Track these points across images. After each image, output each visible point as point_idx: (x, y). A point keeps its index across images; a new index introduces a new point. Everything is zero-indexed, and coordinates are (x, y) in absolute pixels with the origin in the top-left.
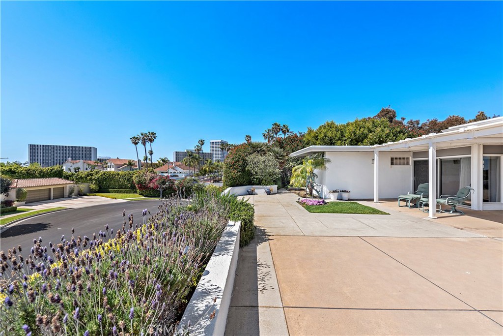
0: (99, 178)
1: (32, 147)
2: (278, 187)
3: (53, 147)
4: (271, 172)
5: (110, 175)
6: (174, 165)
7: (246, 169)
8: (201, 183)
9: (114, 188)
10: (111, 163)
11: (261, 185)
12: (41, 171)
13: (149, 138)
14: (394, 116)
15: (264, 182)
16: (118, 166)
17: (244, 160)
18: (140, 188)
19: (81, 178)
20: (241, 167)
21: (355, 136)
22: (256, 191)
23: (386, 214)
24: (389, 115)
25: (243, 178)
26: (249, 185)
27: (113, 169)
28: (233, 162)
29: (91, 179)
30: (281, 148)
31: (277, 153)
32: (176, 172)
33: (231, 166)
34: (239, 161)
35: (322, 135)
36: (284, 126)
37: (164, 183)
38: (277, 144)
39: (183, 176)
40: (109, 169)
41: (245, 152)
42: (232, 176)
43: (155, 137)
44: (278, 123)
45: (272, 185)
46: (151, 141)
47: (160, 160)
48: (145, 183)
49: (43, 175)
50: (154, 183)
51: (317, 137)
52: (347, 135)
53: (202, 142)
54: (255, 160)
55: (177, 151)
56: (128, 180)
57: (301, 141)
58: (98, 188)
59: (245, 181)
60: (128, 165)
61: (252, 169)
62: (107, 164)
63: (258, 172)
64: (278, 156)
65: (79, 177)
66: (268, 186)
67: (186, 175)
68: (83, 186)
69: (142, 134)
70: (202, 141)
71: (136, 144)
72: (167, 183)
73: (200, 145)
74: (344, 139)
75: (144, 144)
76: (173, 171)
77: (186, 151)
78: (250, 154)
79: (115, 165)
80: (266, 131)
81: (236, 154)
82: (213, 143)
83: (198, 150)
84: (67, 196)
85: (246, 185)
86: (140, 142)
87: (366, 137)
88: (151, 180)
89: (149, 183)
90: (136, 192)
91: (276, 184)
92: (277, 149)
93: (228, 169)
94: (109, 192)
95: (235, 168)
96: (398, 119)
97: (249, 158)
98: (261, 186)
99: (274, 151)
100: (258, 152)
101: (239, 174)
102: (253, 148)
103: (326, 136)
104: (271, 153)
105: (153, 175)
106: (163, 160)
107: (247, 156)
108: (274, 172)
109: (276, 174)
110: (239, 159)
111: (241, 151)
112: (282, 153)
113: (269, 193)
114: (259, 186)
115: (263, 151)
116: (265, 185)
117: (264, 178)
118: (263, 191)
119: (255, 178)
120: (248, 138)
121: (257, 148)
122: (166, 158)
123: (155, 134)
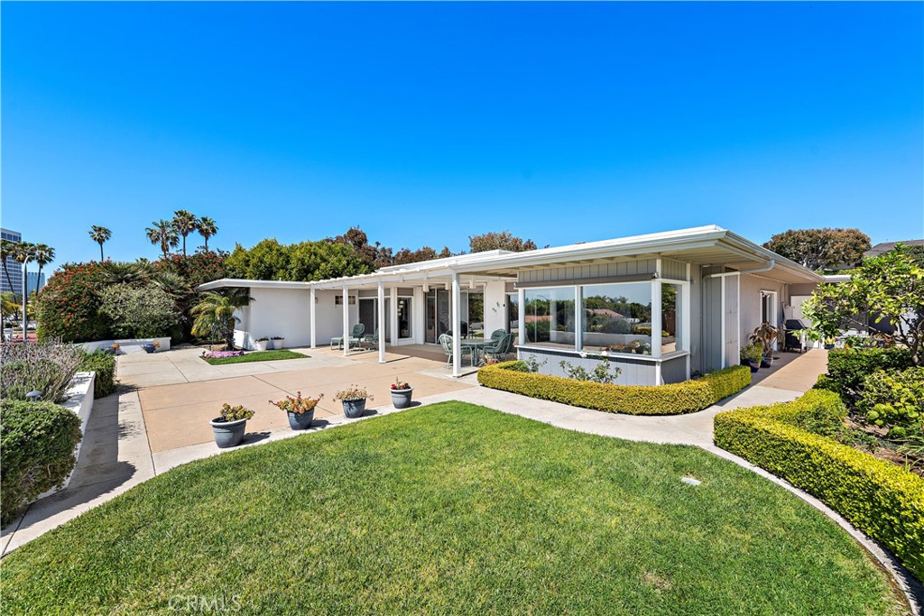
2: (171, 341)
4: (156, 316)
7: (99, 312)
11: (133, 338)
14: (365, 240)
15: (140, 332)
17: (92, 295)
20: (85, 308)
21: (303, 265)
22: (122, 348)
23: (307, 357)
24: (358, 238)
25: (92, 328)
26: (106, 339)
28: (65, 299)
30: (180, 275)
31: (171, 284)
33: (61, 307)
34: (79, 298)
35: (255, 261)
36: (205, 220)
38: (174, 266)
41: (95, 281)
42: (63, 325)
44: (190, 212)
45: (158, 336)
51: (248, 261)
52: (294, 262)
54: (121, 296)
57: (221, 265)
59: (95, 333)
61: (112, 312)
63: (126, 316)
64: (173, 288)
66: (148, 340)
74: (289, 267)
78: (110, 284)
80: (155, 224)
81: (73, 284)
85: (99, 340)
87: (317, 266)
91: (167, 336)
92: (173, 277)
93: (52, 313)
95: (69, 311)
96: (371, 243)
97: (107, 293)
98: (133, 340)
99: (163, 280)
100: (128, 282)
101: (81, 320)
102: (116, 273)
103: (262, 262)
104: (158, 284)
107: (99, 288)
108: (162, 315)
109: (168, 319)
110: (81, 293)
111: (84, 279)
112: (182, 284)
113: (151, 350)
114: (129, 341)
115: (139, 279)
116: (143, 338)
117: (142, 327)
118: (138, 348)
119: (120, 327)
120: (101, 236)
121: (126, 274)
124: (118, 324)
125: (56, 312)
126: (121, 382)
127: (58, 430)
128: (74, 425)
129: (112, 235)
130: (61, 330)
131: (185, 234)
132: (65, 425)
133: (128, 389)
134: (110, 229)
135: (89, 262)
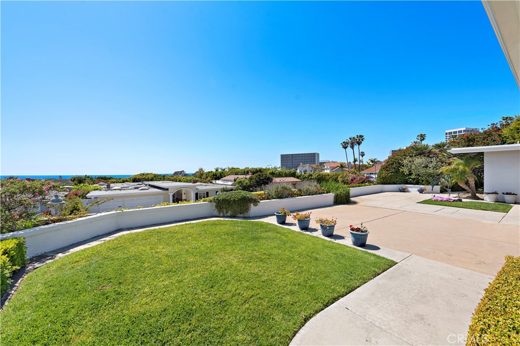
7: (401, 170)
10: (327, 166)
12: (285, 173)
13: (357, 141)
16: (332, 168)
17: (399, 163)
20: (395, 168)
25: (397, 178)
27: (329, 171)
28: (387, 165)
34: (393, 164)
37: (363, 183)
40: (326, 171)
41: (404, 155)
43: (362, 140)
46: (359, 143)
50: (355, 183)
57: (500, 136)
59: (398, 181)
60: (340, 167)
62: (325, 166)
65: (304, 177)
69: (350, 139)
70: (422, 136)
71: (345, 148)
73: (418, 141)
75: (352, 147)
78: (411, 156)
79: (330, 167)
81: (393, 158)
82: (450, 133)
86: (349, 146)
89: (351, 183)
95: (387, 170)
101: (391, 174)
102: (417, 151)
106: (372, 161)
107: (404, 159)
110: (395, 162)
111: (399, 155)
113: (421, 192)
119: (410, 178)
122: (375, 159)
123: (363, 136)
130: (382, 178)
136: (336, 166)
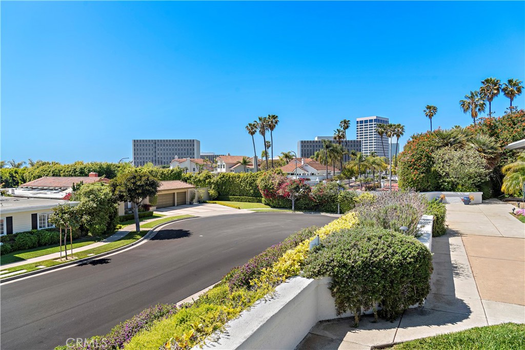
0: (218, 181)
1: (137, 143)
2: (482, 196)
3: (155, 142)
4: (471, 173)
5: (230, 178)
6: (302, 163)
7: (433, 169)
8: (351, 191)
9: (234, 195)
10: (221, 162)
11: (454, 191)
12: (162, 173)
13: (270, 124)
15: (460, 187)
16: (230, 166)
17: (428, 157)
18: (266, 196)
19: (199, 181)
20: (424, 166)
22: (447, 199)
25: (428, 182)
26: (436, 190)
27: (224, 170)
28: (413, 160)
29: (209, 182)
30: (491, 136)
31: (484, 145)
32: (307, 173)
33: (410, 166)
34: (421, 159)
36: (510, 82)
37: (297, 189)
38: (485, 129)
39: (317, 180)
40: (219, 170)
41: (430, 146)
42: (412, 179)
43: (276, 123)
44: (495, 78)
45: (473, 191)
46: (272, 128)
47: (282, 155)
48: (273, 189)
49: (165, 177)
50: (284, 189)
53: (346, 124)
54: (446, 157)
55: (304, 140)
56: (251, 184)
58: (217, 194)
59: (430, 186)
60: (242, 164)
61: (441, 169)
62: (217, 162)
63: (450, 173)
64: (485, 148)
65: (197, 179)
66: (465, 193)
67: (321, 177)
68: (202, 192)
69: (260, 119)
70: (345, 122)
71: (253, 133)
72: (301, 190)
73: (342, 129)
75: (263, 134)
76: (301, 172)
77: (316, 139)
78: (438, 147)
79: (226, 164)
80: (466, 97)
81: (418, 149)
82: (361, 122)
83: (340, 137)
84: (189, 203)
85: (432, 191)
86: (258, 130)
88: (280, 184)
89: (278, 189)
90: (260, 201)
91: (480, 191)
92: (485, 138)
93: (406, 170)
94: (229, 200)
95: (416, 169)
97: (437, 155)
98: (455, 193)
99: (477, 142)
100: (451, 145)
101: (422, 175)
102: (444, 139)
104: (473, 145)
105: (282, 178)
106: (287, 156)
107: (432, 151)
108: (476, 173)
109: (480, 176)
110: (422, 155)
111: (424, 145)
112: (493, 143)
113: (467, 202)
114: (452, 193)
115: (459, 142)
116: (461, 191)
117: (461, 182)
118: (459, 199)
119: (445, 182)
120: (431, 111)
121: (449, 139)
122: (289, 152)
123: (277, 117)
124: (444, 179)
125: (408, 169)
126: (450, 227)
127: (420, 261)
128: (429, 259)
129: (438, 110)
130: (411, 182)
131: (490, 100)
132: (424, 258)
133: (455, 234)
134: (436, 106)
135: (426, 132)
136: (235, 162)
